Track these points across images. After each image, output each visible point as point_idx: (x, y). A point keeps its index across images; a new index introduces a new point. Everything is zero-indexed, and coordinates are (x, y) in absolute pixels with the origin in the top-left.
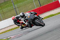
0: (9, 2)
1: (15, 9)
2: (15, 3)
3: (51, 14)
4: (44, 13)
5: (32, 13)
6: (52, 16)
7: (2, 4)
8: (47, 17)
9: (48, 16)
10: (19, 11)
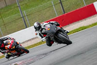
0: (13, 7)
1: (23, 17)
2: (24, 8)
3: (81, 26)
4: (70, 25)
5: (52, 24)
6: (83, 29)
7: (3, 10)
8: (75, 30)
9: (77, 29)
10: (29, 20)
